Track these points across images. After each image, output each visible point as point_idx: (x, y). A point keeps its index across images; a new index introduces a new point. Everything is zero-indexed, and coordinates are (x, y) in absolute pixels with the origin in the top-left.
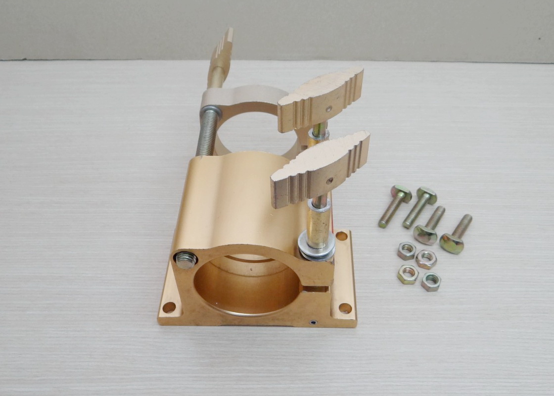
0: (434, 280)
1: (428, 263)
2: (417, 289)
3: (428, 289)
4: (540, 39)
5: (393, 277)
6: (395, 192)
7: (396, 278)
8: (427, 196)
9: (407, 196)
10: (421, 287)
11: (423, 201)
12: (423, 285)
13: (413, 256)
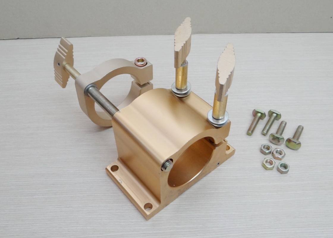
0: (285, 167)
1: (280, 157)
2: (275, 172)
3: (281, 172)
5: (259, 165)
6: (255, 113)
7: (261, 166)
8: (275, 115)
9: (263, 115)
10: (277, 171)
11: (273, 118)
12: (278, 170)
13: (270, 152)
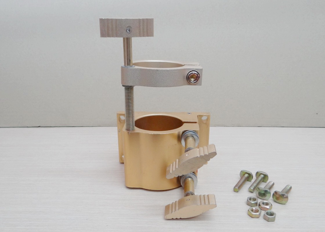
0: (272, 214)
1: (268, 207)
2: (261, 220)
3: (268, 220)
4: (317, 114)
5: (245, 214)
6: (243, 173)
7: (247, 215)
8: (262, 176)
9: (249, 177)
10: (263, 219)
11: (260, 178)
12: (265, 218)
13: (256, 203)
